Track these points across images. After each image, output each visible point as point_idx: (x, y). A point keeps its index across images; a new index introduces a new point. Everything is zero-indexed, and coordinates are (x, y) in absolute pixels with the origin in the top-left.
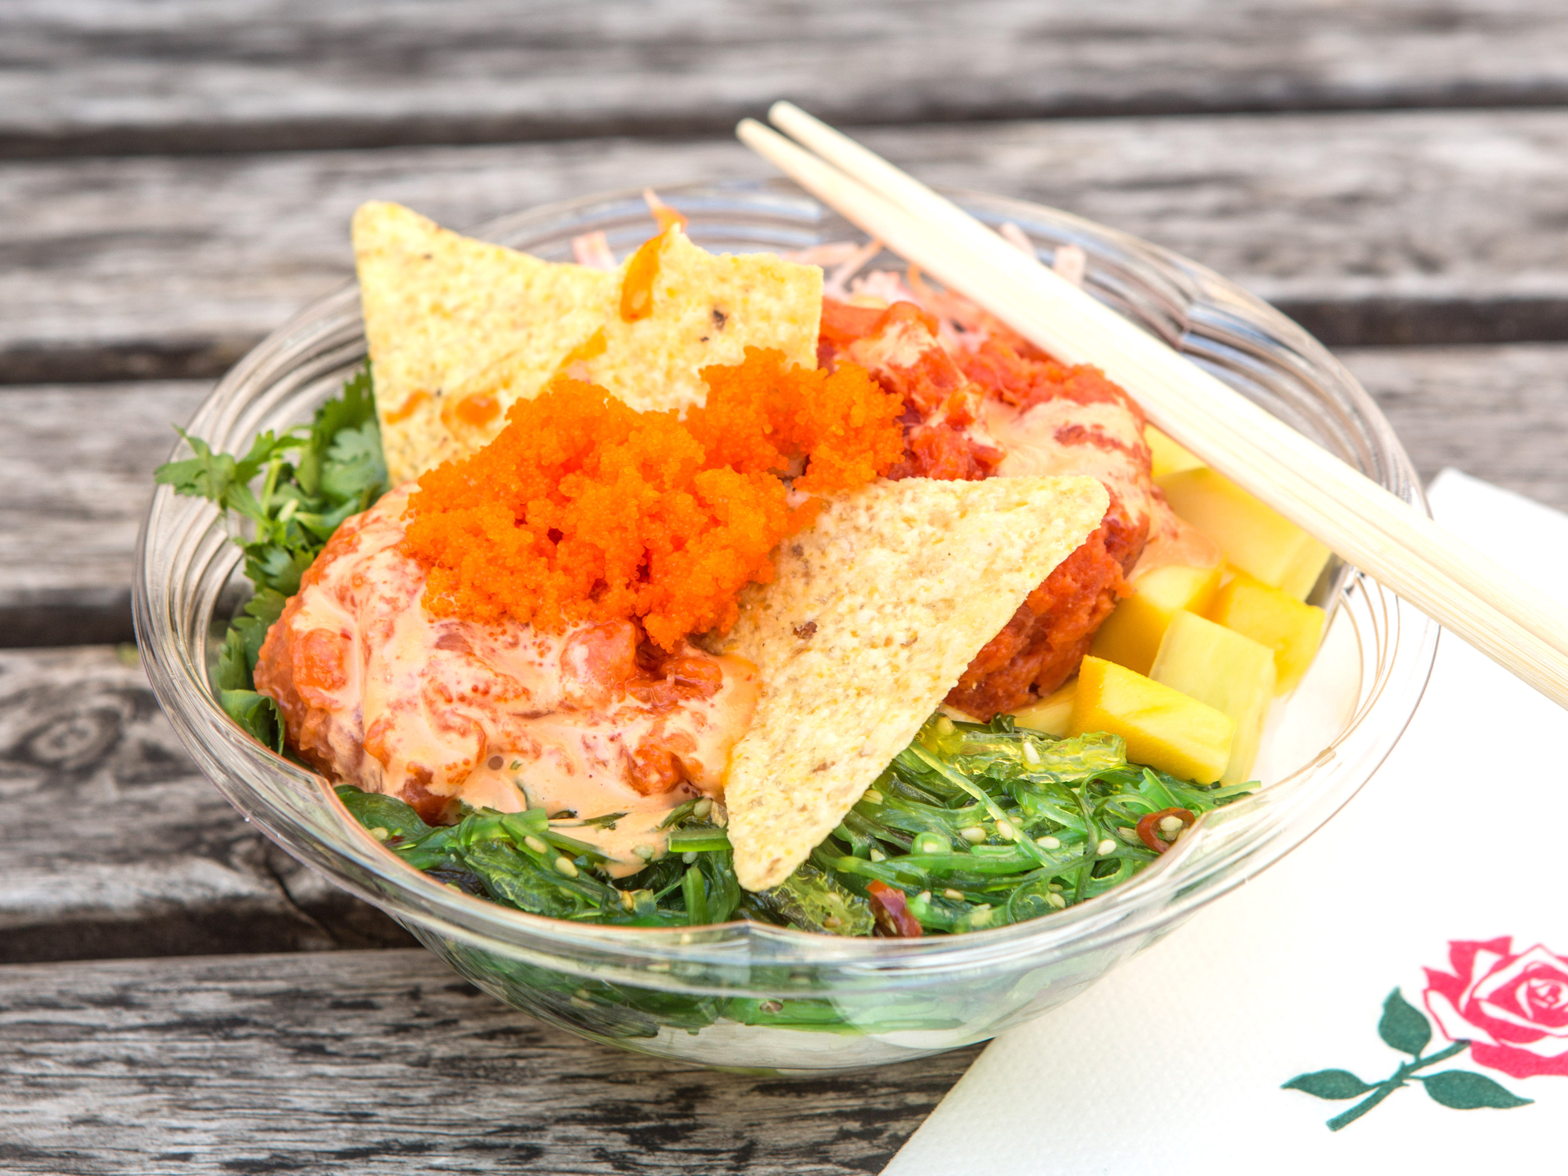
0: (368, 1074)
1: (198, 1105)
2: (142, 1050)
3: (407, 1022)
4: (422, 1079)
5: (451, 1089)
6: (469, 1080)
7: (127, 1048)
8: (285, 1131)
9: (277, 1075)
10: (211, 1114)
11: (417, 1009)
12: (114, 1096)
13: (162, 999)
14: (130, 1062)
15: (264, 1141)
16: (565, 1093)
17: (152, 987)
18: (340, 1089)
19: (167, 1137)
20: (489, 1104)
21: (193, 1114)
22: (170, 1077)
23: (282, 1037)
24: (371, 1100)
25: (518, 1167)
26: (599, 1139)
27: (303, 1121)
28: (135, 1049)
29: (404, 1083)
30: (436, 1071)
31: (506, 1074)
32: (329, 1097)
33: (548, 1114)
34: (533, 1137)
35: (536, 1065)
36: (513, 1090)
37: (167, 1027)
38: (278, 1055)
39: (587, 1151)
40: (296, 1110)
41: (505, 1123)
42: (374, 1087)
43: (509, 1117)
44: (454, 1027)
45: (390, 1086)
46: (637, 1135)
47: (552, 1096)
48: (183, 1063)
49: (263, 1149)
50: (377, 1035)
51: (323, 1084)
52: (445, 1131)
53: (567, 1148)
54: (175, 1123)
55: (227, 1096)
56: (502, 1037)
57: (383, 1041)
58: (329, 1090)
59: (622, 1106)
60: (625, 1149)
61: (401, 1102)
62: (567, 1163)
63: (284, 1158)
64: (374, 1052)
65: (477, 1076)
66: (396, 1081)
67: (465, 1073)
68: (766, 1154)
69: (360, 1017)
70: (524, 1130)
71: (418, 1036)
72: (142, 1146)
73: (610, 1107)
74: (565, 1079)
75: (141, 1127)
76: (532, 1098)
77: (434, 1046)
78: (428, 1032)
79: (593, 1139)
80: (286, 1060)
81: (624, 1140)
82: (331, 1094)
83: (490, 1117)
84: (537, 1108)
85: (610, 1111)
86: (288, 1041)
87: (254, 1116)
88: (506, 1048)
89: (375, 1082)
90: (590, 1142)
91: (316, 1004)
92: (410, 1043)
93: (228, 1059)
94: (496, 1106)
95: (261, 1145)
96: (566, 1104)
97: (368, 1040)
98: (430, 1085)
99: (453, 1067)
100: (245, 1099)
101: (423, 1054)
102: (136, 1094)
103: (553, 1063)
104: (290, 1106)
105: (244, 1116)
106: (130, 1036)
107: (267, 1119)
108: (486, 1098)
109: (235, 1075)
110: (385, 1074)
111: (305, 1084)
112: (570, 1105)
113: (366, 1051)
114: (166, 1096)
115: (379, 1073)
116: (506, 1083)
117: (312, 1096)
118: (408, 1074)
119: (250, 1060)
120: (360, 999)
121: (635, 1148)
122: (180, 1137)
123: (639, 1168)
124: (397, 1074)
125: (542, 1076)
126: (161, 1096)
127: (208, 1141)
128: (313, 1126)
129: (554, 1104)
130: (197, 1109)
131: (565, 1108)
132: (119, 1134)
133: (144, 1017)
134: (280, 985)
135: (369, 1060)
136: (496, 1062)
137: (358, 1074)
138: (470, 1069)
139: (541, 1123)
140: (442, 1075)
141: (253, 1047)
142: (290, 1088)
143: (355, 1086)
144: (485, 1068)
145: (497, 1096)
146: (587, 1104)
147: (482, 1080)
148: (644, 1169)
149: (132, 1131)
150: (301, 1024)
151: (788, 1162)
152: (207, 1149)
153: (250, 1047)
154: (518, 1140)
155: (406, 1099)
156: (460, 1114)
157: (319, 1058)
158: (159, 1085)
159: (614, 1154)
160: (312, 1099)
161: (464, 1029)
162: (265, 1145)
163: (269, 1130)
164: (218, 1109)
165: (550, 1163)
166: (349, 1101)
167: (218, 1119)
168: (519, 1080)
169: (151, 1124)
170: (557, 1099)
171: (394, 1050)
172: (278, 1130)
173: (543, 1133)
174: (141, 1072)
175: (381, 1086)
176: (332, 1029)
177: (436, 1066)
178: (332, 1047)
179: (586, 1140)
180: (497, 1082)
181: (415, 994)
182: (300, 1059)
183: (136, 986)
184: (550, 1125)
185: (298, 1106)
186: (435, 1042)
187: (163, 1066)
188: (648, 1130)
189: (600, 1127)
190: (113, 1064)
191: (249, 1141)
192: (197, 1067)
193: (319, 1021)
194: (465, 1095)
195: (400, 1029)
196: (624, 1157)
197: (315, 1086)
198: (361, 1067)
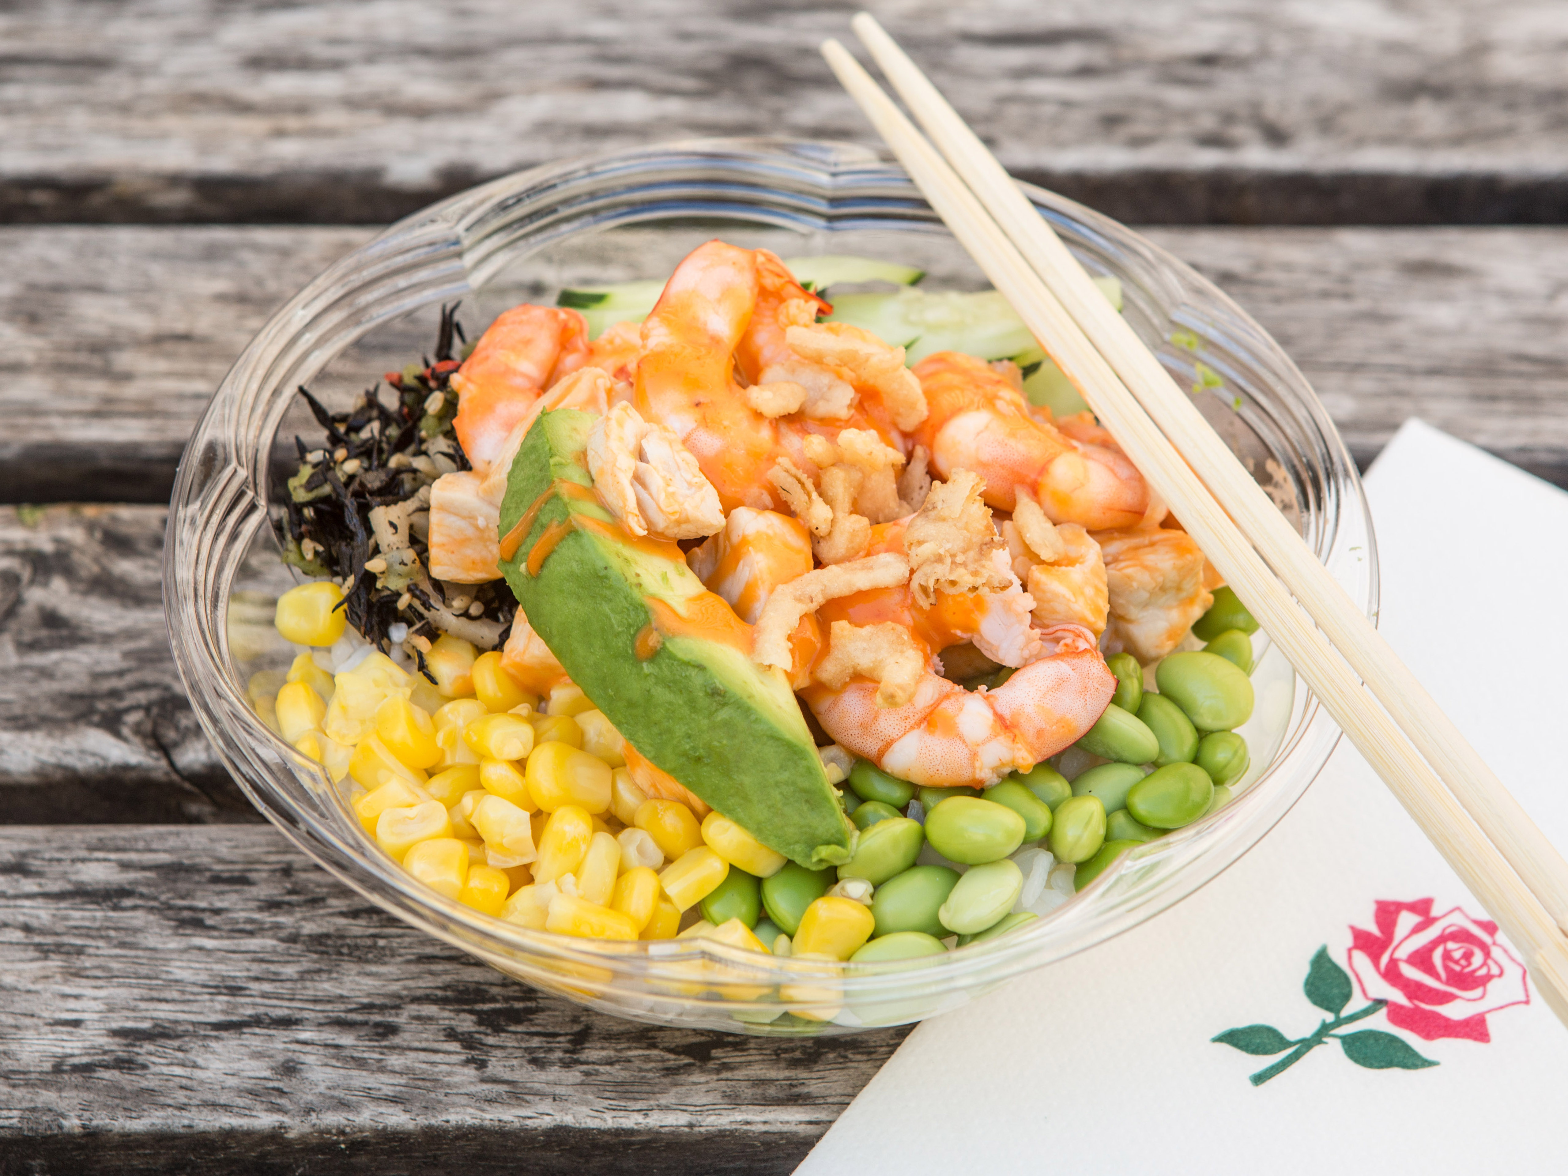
0: (243, 948)
1: (89, 973)
2: (38, 917)
3: (279, 898)
4: (292, 955)
5: (317, 966)
6: (334, 957)
7: (24, 914)
8: (166, 1001)
9: (160, 946)
10: (100, 983)
11: (288, 886)
12: (13, 961)
13: (57, 868)
14: (27, 929)
15: (147, 1010)
16: (421, 973)
17: (47, 856)
18: (216, 962)
19: (60, 1003)
20: (351, 982)
21: (84, 982)
22: (62, 945)
23: (164, 909)
24: (245, 974)
25: (376, 1044)
26: (450, 1019)
27: (183, 992)
28: (31, 916)
29: (275, 959)
30: (304, 948)
31: (367, 953)
32: (207, 969)
33: (405, 993)
34: (390, 1015)
35: (395, 945)
36: (374, 968)
37: (61, 896)
38: (161, 927)
39: (439, 1030)
40: (176, 981)
41: (366, 1000)
42: (248, 961)
43: (369, 995)
44: (321, 904)
45: (262, 961)
46: (485, 1016)
47: (408, 976)
48: (76, 931)
49: (146, 1018)
50: (252, 910)
51: (201, 956)
52: (311, 1006)
53: (420, 1027)
54: (67, 990)
55: (114, 965)
56: (365, 916)
57: (257, 916)
58: (207, 962)
59: (472, 987)
60: (473, 1029)
61: (271, 977)
62: (420, 1041)
63: (164, 1028)
64: (249, 927)
65: (341, 954)
66: (268, 957)
67: (331, 950)
68: (600, 1039)
69: (236, 891)
70: (382, 1008)
71: (290, 913)
72: (37, 1011)
73: (461, 988)
74: (422, 959)
75: (36, 992)
76: (391, 977)
77: (303, 923)
78: (297, 909)
79: (444, 1019)
80: (169, 932)
81: (472, 1021)
82: (208, 966)
83: (352, 994)
84: (395, 987)
85: (461, 992)
86: (170, 913)
87: (138, 986)
88: (368, 927)
89: (249, 956)
90: (441, 1022)
91: (197, 878)
92: (281, 919)
93: (116, 929)
94: (358, 984)
95: (144, 1014)
96: (421, 983)
97: (243, 915)
98: (298, 961)
99: (320, 944)
100: (131, 969)
101: (293, 931)
102: (32, 960)
103: (411, 943)
104: (171, 977)
105: (130, 986)
106: (27, 903)
107: (151, 989)
108: (349, 975)
109: (122, 945)
110: (258, 949)
111: (186, 956)
112: (424, 985)
113: (241, 926)
114: (60, 963)
115: (252, 948)
116: (367, 961)
117: (191, 968)
118: (279, 949)
119: (136, 931)
120: (236, 874)
121: (482, 1029)
122: (72, 1004)
123: (485, 1048)
124: (269, 949)
125: (400, 955)
126: (55, 963)
127: (97, 1009)
128: (191, 997)
129: (411, 983)
130: (87, 977)
131: (420, 988)
132: (16, 999)
133: (40, 885)
134: (164, 858)
135: (243, 935)
136: (358, 941)
137: (233, 948)
138: (335, 946)
139: (398, 1002)
140: (310, 951)
141: (139, 918)
142: (172, 959)
143: (230, 959)
144: (349, 946)
145: (359, 974)
146: (440, 985)
147: (346, 958)
148: (489, 1049)
149: (29, 996)
150: (183, 898)
151: (619, 1047)
152: (96, 1016)
153: (136, 918)
154: (377, 1018)
155: (275, 973)
156: (324, 990)
157: (199, 932)
158: (53, 952)
159: (462, 1034)
160: (191, 971)
161: (330, 907)
162: (148, 1014)
163: (152, 999)
164: (107, 978)
165: (404, 1040)
166: (225, 974)
167: (106, 987)
168: (380, 959)
169: (46, 990)
170: (413, 978)
171: (267, 926)
172: (160, 1000)
173: (400, 1011)
174: (37, 939)
175: (254, 960)
176: (211, 904)
177: (304, 943)
178: (210, 921)
179: (438, 1019)
180: (360, 960)
181: (287, 871)
182: (181, 931)
183: (33, 854)
184: (406, 1003)
185: (178, 977)
186: (304, 919)
187: (57, 934)
188: (495, 1011)
189: (451, 1007)
190: (11, 929)
191: (134, 1010)
192: (88, 936)
193: (199, 894)
194: (330, 972)
195: (272, 905)
196: (472, 1037)
197: (194, 958)
198: (236, 941)
